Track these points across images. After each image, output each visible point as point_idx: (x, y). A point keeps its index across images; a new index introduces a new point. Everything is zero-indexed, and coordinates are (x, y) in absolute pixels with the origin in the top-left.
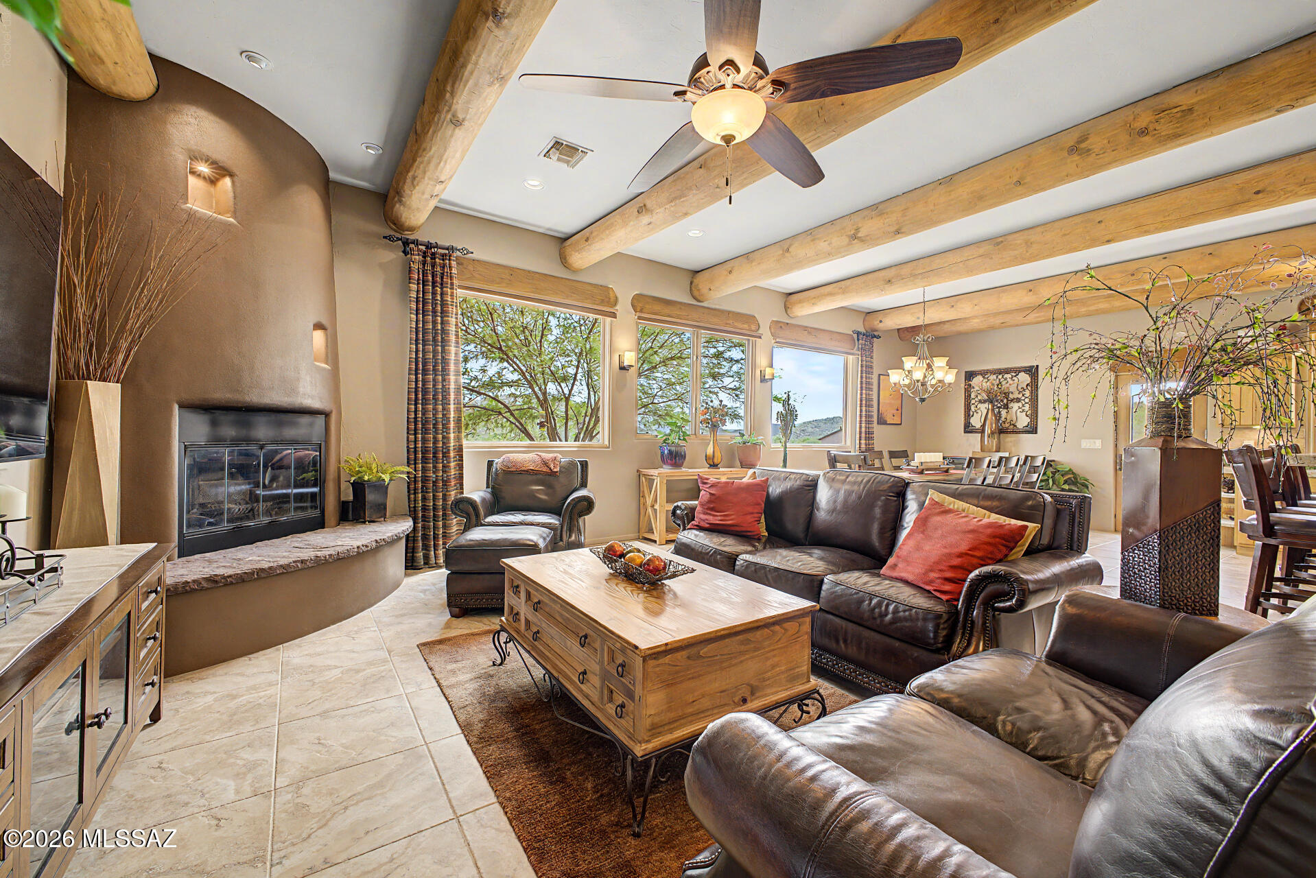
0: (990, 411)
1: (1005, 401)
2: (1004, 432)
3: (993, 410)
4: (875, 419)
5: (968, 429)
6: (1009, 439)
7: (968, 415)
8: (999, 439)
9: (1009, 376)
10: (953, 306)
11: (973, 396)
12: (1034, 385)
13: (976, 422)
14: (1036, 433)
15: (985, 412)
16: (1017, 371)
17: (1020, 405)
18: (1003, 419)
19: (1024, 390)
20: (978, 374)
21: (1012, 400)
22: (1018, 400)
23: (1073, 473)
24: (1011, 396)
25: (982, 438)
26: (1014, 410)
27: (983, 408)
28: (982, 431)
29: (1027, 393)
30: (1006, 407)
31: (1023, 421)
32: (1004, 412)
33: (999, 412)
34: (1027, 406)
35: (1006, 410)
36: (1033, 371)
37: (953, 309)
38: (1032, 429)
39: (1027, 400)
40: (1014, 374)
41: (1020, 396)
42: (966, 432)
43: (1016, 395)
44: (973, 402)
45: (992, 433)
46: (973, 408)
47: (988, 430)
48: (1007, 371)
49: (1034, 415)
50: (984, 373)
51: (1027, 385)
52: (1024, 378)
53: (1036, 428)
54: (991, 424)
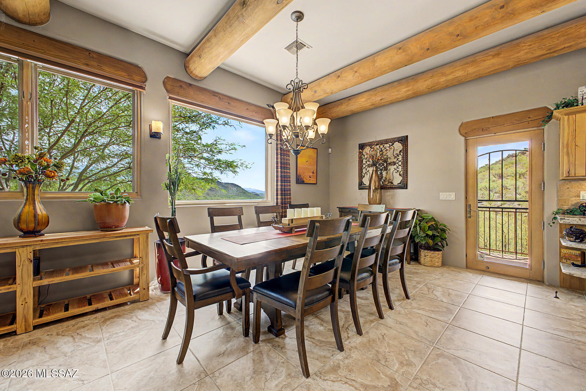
0: (374, 172)
1: (385, 165)
2: (384, 188)
3: (376, 171)
4: (293, 179)
5: (361, 186)
6: (388, 193)
7: (361, 177)
8: (381, 194)
9: (388, 145)
10: (339, 76)
11: (364, 162)
12: (405, 151)
13: (366, 181)
14: (407, 189)
15: (371, 172)
16: (393, 141)
17: (395, 167)
18: (384, 178)
19: (398, 156)
20: (367, 145)
21: (390, 164)
22: (394, 163)
23: (434, 220)
24: (389, 161)
25: (369, 192)
26: (391, 171)
27: (371, 169)
28: (369, 188)
29: (400, 158)
30: (386, 169)
31: (397, 180)
32: (384, 173)
33: (381, 173)
34: (400, 167)
35: (385, 172)
36: (404, 140)
37: (339, 79)
38: (404, 186)
39: (400, 163)
40: (391, 144)
41: (395, 160)
42: (360, 189)
43: (393, 160)
44: (364, 166)
45: (376, 189)
46: (364, 171)
47: (373, 187)
48: (386, 141)
49: (405, 174)
50: (370, 145)
51: (400, 152)
52: (398, 146)
53: (407, 184)
54: (375, 182)
